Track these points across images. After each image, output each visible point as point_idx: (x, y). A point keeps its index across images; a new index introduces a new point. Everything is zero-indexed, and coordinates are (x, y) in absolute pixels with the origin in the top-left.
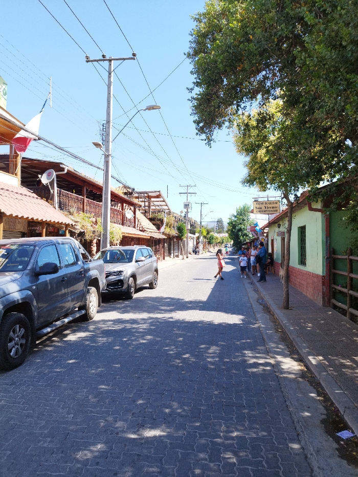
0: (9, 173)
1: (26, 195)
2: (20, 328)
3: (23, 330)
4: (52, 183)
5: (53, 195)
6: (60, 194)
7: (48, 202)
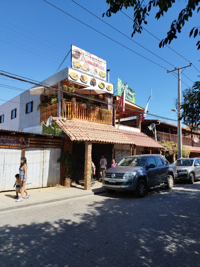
0: (136, 127)
1: (143, 136)
2: (143, 185)
3: (144, 186)
4: (154, 129)
5: (155, 134)
6: (158, 133)
7: (152, 138)
